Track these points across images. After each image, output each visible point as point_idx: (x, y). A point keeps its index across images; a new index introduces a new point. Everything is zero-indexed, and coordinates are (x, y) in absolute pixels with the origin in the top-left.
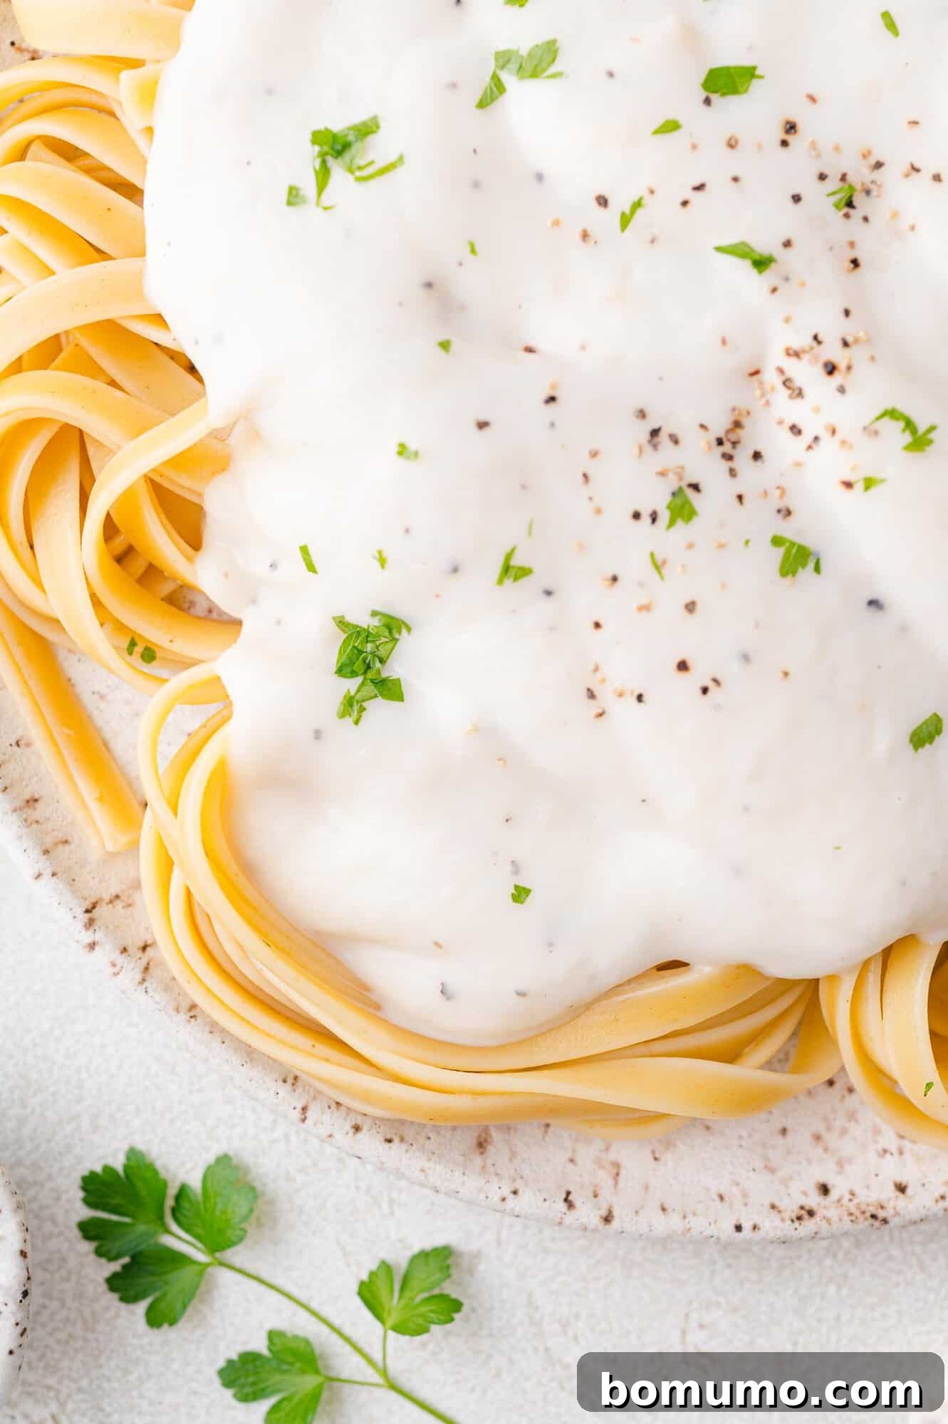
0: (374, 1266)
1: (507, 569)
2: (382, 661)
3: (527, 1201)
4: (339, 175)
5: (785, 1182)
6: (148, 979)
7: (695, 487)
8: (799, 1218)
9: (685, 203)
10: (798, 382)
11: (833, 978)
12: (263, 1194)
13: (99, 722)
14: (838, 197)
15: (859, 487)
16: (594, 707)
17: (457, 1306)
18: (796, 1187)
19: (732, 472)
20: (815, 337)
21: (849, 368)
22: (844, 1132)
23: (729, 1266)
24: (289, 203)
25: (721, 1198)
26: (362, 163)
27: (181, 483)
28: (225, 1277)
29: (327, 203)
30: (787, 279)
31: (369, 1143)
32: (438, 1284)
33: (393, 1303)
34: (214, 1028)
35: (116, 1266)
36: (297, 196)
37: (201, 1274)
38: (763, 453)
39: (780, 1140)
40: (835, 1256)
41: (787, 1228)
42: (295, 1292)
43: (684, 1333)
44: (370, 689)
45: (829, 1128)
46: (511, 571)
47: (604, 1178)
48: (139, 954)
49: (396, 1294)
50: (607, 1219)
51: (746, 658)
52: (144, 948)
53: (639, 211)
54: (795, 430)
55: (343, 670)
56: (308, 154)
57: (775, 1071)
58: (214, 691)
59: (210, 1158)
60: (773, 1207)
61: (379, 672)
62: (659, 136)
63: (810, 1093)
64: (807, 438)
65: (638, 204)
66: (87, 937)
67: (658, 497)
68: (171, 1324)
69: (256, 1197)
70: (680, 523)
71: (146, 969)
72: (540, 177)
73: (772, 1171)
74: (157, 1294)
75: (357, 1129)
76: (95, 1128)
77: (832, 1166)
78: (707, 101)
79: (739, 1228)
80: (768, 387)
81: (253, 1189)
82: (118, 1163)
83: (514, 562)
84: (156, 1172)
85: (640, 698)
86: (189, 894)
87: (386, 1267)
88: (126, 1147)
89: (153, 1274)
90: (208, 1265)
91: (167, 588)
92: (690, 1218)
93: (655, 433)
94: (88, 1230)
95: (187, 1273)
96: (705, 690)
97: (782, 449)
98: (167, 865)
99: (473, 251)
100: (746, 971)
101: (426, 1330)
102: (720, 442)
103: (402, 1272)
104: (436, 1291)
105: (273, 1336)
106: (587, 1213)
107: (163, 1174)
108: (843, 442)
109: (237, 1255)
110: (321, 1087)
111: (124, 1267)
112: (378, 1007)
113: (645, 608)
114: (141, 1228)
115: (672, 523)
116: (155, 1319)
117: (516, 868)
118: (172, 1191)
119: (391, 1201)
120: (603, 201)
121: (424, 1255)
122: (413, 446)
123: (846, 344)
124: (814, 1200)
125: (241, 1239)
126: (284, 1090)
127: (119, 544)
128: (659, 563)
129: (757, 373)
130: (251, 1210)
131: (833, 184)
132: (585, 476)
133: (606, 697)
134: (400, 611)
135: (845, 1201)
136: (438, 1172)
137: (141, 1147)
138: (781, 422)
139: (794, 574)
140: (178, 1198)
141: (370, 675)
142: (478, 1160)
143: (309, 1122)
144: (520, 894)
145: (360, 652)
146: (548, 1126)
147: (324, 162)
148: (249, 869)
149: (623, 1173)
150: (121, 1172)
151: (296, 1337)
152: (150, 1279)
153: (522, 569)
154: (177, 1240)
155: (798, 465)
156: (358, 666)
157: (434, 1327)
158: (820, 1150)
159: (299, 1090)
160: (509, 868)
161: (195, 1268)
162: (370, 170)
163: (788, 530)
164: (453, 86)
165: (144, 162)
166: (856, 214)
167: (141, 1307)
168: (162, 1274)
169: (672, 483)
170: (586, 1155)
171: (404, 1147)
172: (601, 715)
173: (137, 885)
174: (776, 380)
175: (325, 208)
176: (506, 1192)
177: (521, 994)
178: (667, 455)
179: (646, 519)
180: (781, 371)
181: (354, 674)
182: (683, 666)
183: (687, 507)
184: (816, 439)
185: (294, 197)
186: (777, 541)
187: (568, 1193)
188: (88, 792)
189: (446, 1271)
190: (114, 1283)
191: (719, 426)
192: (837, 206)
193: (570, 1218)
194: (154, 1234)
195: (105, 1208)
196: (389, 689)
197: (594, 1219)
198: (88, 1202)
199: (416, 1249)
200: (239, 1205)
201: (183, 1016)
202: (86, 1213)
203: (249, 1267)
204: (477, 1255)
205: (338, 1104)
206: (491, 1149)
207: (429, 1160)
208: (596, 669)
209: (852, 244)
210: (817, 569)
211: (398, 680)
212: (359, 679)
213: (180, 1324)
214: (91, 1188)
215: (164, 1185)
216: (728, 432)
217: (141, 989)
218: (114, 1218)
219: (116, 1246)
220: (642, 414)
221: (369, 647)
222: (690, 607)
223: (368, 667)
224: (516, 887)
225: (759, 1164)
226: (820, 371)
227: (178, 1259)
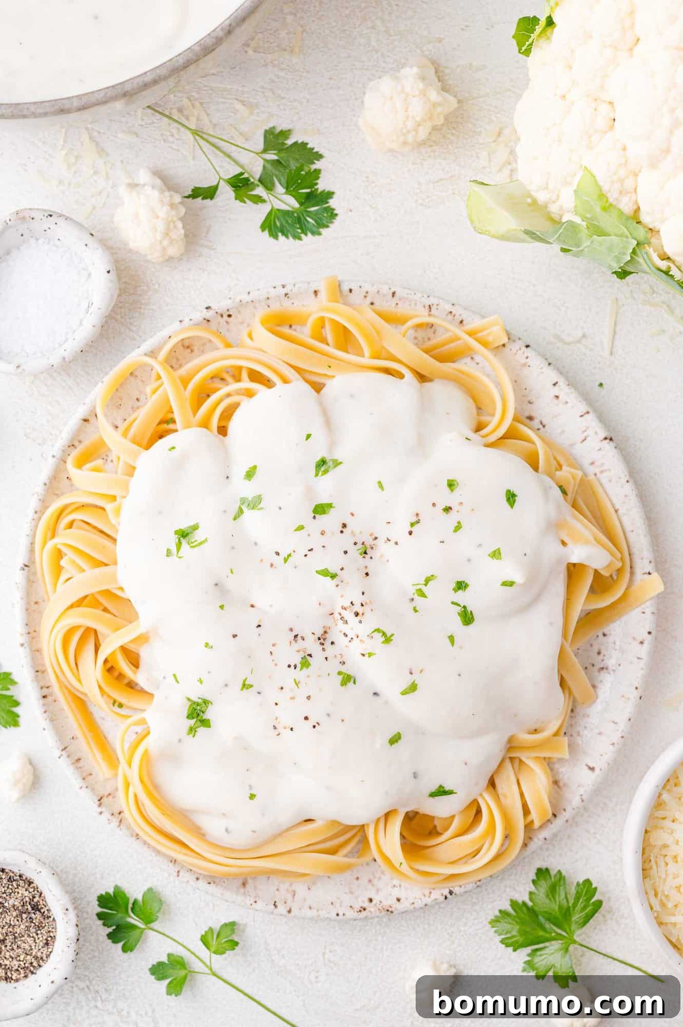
0: (207, 929)
1: (244, 685)
2: (203, 712)
3: (260, 905)
4: (185, 545)
5: (357, 898)
6: (122, 825)
7: (310, 655)
8: (360, 911)
9: (306, 555)
10: (346, 618)
11: (368, 825)
12: (165, 902)
13: (102, 728)
14: (360, 551)
15: (367, 656)
16: (276, 732)
17: (237, 944)
18: (360, 899)
19: (324, 650)
20: (352, 603)
21: (363, 614)
22: (380, 878)
23: (341, 929)
24: (167, 556)
25: (332, 903)
26: (193, 541)
27: (132, 647)
28: (151, 933)
29: (181, 556)
30: (342, 582)
31: (202, 884)
32: (230, 935)
33: (214, 943)
34: (145, 843)
35: (110, 930)
36: (170, 553)
37: (142, 933)
38: (335, 642)
39: (355, 881)
40: (381, 925)
41: (356, 915)
42: (177, 939)
43: (324, 954)
44: (199, 723)
45: (375, 877)
46: (245, 686)
47: (289, 897)
48: (118, 815)
49: (215, 940)
50: (289, 912)
51: (329, 715)
52: (120, 813)
53: (290, 558)
54: (346, 635)
55: (190, 717)
56: (174, 539)
57: (349, 858)
58: (143, 722)
59: (145, 889)
60: (351, 907)
61: (202, 717)
62: (296, 532)
63: (368, 864)
64: (349, 638)
65: (290, 555)
66: (100, 810)
67: (297, 660)
68: (131, 951)
69: (162, 904)
70: (304, 669)
71: (121, 821)
72: (256, 544)
73: (352, 893)
74: (126, 940)
75: (198, 879)
76: (102, 878)
77: (374, 891)
78: (314, 517)
79: (338, 915)
80: (336, 619)
81: (161, 901)
82: (111, 891)
83: (247, 683)
84: (125, 895)
85: (292, 729)
86: (136, 796)
87: (211, 929)
88: (114, 885)
89: (124, 932)
90: (144, 929)
91: (126, 681)
92: (320, 912)
93: (296, 636)
94: (100, 916)
95: (137, 932)
96: (314, 727)
97: (341, 641)
98: (127, 785)
99: (232, 572)
100: (335, 823)
101: (224, 953)
102: (319, 639)
103: (217, 932)
104: (230, 938)
105: (169, 955)
106: (282, 909)
107: (128, 895)
108: (361, 640)
109: (154, 925)
110: (185, 864)
111: (113, 930)
112: (204, 835)
113: (292, 698)
114: (120, 915)
115: (301, 669)
116: (125, 950)
117: (251, 787)
118: (131, 901)
119: (214, 905)
120: (278, 554)
121: (226, 925)
122: (211, 644)
123: (362, 605)
124: (366, 904)
125: (156, 920)
126: (171, 865)
127: (109, 666)
128: (297, 682)
129: (332, 614)
130: (160, 909)
131: (359, 546)
132: (271, 652)
133: (280, 730)
134: (208, 698)
135: (378, 905)
136: (228, 895)
137: (119, 885)
138: (340, 632)
139: (346, 684)
140: (133, 904)
141: (199, 718)
142: (242, 890)
143: (180, 876)
144: (252, 797)
145: (196, 710)
146: (269, 877)
147: (179, 540)
148: (156, 787)
149: (296, 895)
150: (112, 895)
151: (178, 956)
152: (124, 934)
153: (249, 685)
154: (133, 920)
155: (347, 646)
156: (195, 715)
157: (227, 952)
158: (370, 886)
159: (176, 864)
160: (248, 788)
161: (140, 930)
162: (195, 544)
163: (343, 669)
164: (225, 511)
165: (117, 531)
166: (368, 556)
167: (120, 945)
168: (128, 932)
169: (302, 654)
170: (283, 888)
171: (215, 885)
172: (279, 735)
173: (117, 790)
174: (339, 617)
175: (180, 558)
176: (252, 902)
177: (254, 832)
178: (300, 644)
179: (293, 667)
180: (340, 614)
181: (193, 718)
182: (306, 718)
183: (307, 662)
184: (352, 638)
185: (169, 553)
186: (340, 673)
187: (275, 902)
188: (99, 756)
189: (233, 930)
190: (110, 936)
191: (319, 633)
192: (361, 554)
193: (276, 911)
194: (126, 917)
195: (106, 908)
196: (205, 723)
197: (285, 912)
198: (99, 905)
199: (223, 923)
200: (156, 906)
201: (134, 838)
202: (99, 910)
203: (160, 930)
204: (246, 925)
205: (191, 870)
206: (247, 886)
207: (224, 890)
208: (276, 719)
209: (366, 567)
210: (354, 683)
211: (209, 720)
212: (195, 720)
213: (135, 951)
214: (101, 900)
215: (128, 899)
216: (322, 635)
217: (119, 829)
218: (110, 911)
219: (109, 923)
220: (291, 630)
221: (199, 708)
222: (309, 698)
223: (198, 715)
224: (251, 794)
225: (347, 891)
226: (353, 616)
227: (134, 927)
